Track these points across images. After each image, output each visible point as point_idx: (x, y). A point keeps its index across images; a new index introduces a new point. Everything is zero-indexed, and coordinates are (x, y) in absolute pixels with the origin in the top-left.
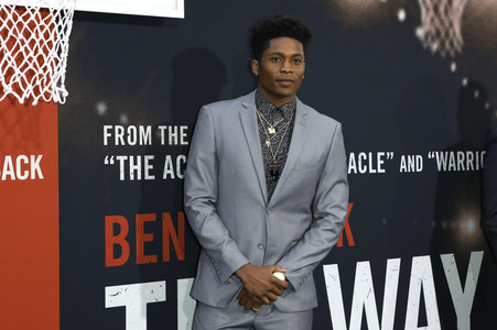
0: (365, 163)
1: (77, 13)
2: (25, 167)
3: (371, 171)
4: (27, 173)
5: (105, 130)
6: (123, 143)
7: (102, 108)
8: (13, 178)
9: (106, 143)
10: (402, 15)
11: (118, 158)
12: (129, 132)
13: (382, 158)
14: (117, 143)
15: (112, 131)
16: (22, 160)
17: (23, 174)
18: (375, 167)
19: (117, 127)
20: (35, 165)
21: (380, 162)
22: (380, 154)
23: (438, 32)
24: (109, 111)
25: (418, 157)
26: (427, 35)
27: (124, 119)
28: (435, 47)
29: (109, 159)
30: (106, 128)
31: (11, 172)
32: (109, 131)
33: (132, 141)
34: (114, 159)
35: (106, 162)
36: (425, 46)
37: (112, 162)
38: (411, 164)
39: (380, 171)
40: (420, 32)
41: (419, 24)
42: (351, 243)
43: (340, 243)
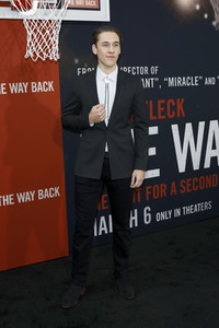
0: (190, 81)
1: (63, 21)
2: (47, 86)
3: (193, 85)
5: (78, 70)
7: (77, 61)
8: (42, 91)
10: (206, 16)
13: (197, 79)
16: (45, 84)
17: (46, 89)
18: (194, 83)
19: (83, 69)
20: (50, 86)
21: (196, 81)
22: (196, 77)
24: (79, 62)
25: (213, 78)
26: (217, 24)
27: (86, 65)
31: (41, 89)
32: (80, 70)
38: (210, 81)
39: (196, 84)
40: (214, 23)
41: (214, 19)
42: (184, 115)
43: (178, 115)
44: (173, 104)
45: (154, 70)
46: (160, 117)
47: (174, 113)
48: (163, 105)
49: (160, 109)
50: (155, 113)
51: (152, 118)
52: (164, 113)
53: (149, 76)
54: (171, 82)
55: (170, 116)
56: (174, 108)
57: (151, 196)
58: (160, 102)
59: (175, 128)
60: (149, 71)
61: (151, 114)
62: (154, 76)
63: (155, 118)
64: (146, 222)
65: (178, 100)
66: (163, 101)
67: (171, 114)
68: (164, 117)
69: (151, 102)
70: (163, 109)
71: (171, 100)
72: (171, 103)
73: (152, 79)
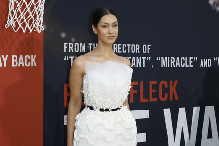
0: (184, 62)
2: (29, 61)
3: (187, 66)
4: (29, 63)
5: (65, 45)
6: (73, 51)
7: (63, 35)
8: (23, 65)
9: (65, 51)
11: (70, 57)
12: (75, 46)
13: (192, 60)
14: (70, 51)
15: (68, 45)
16: (27, 58)
17: (27, 64)
18: (188, 64)
19: (70, 44)
20: (33, 60)
21: (191, 62)
22: (191, 58)
24: (66, 36)
25: (209, 60)
26: (214, 3)
27: (73, 40)
28: (218, 8)
29: (66, 58)
30: (65, 44)
31: (23, 63)
32: (66, 45)
33: (77, 50)
34: (69, 58)
35: (65, 59)
36: (213, 8)
37: (68, 59)
38: (206, 63)
39: (191, 66)
40: (211, 2)
42: (177, 99)
43: (171, 99)
44: (166, 86)
45: (147, 48)
46: (152, 100)
47: (166, 95)
48: (154, 87)
49: (152, 91)
50: (146, 95)
51: (143, 100)
52: (156, 95)
53: (141, 54)
54: (164, 62)
55: (162, 99)
56: (166, 90)
58: (152, 83)
59: (167, 112)
60: (141, 49)
61: (142, 96)
62: (146, 55)
63: (145, 100)
65: (171, 82)
66: (155, 83)
67: (163, 96)
68: (155, 100)
69: (142, 83)
70: (154, 91)
71: (164, 82)
72: (163, 85)
73: (144, 58)
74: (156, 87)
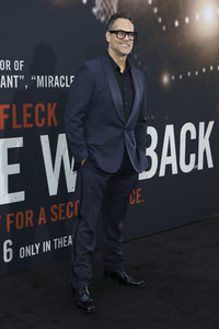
0: (64, 81)
3: (67, 86)
13: (73, 79)
18: (69, 83)
21: (72, 81)
22: (72, 77)
23: (105, 11)
26: (99, 12)
28: (103, 19)
36: (97, 18)
40: (95, 11)
41: (94, 5)
42: (56, 124)
43: (49, 124)
44: (43, 109)
45: (19, 65)
46: (26, 125)
47: (43, 120)
48: (29, 110)
49: (26, 115)
50: (20, 121)
51: (15, 126)
52: (31, 120)
53: (12, 72)
54: (41, 81)
55: (39, 125)
56: (43, 115)
57: (13, 226)
58: (26, 106)
59: (45, 139)
60: (12, 66)
61: (14, 121)
62: (18, 73)
63: (19, 126)
64: (6, 260)
65: (49, 105)
66: (30, 106)
67: (40, 122)
68: (31, 126)
69: (14, 106)
70: (29, 115)
71: (40, 105)
72: (40, 108)
73: (16, 77)
74: (31, 111)
